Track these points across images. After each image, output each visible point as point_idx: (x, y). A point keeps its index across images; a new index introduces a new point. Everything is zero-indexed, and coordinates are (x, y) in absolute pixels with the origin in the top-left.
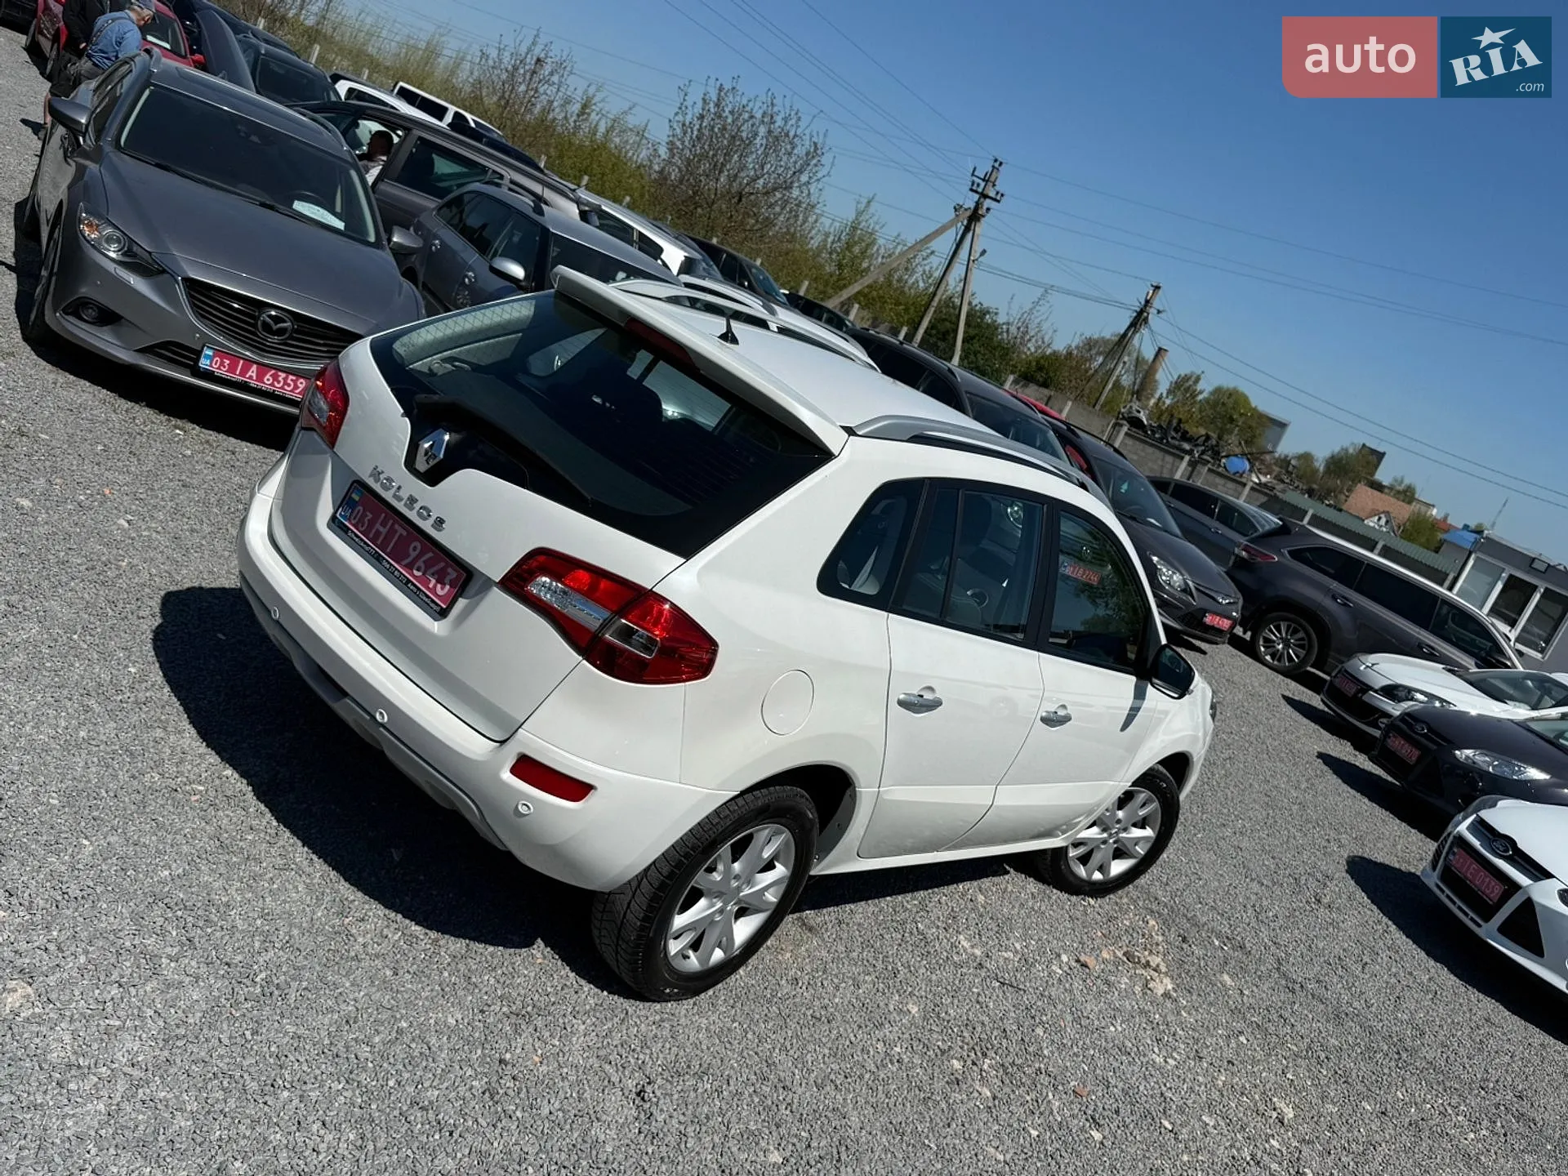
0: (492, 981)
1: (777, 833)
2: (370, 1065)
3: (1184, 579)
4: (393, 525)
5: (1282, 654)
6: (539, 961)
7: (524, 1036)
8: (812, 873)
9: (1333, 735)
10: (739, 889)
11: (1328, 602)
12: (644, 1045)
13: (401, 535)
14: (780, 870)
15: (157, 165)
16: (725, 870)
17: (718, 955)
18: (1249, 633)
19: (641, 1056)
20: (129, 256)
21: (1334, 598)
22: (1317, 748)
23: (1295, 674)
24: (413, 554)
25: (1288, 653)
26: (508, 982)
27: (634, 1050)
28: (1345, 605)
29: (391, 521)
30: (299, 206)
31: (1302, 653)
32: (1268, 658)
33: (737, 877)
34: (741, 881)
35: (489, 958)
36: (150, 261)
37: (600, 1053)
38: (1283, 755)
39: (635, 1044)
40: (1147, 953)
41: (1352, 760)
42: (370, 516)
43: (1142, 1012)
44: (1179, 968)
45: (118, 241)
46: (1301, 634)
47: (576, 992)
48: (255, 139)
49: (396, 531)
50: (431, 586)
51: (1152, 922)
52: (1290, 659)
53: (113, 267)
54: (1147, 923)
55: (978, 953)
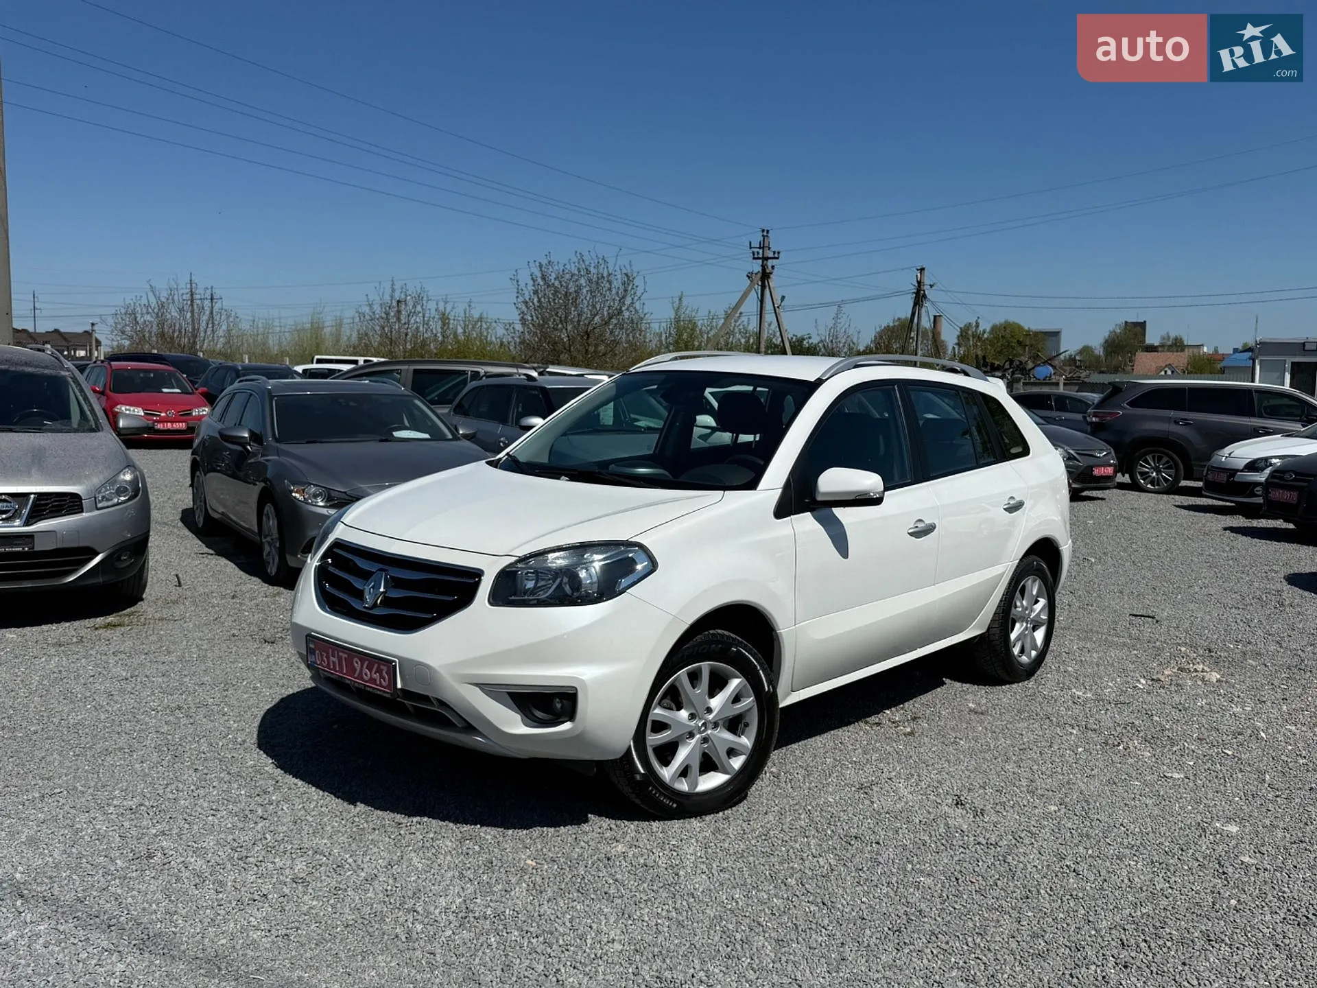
3: (1066, 451)
5: (1158, 478)
9: (1226, 515)
11: (1173, 428)
15: (308, 442)
18: (1127, 476)
20: (330, 501)
21: (1176, 423)
22: (1220, 526)
23: (1173, 489)
25: (1162, 476)
28: (1187, 424)
30: (397, 434)
31: (1172, 472)
32: (1149, 486)
36: (346, 497)
38: (1201, 537)
40: (1191, 665)
43: (1211, 692)
44: (1217, 663)
45: (320, 494)
46: (1165, 459)
51: (1183, 649)
52: (1165, 479)
53: (324, 511)
54: (1180, 650)
55: (1089, 695)
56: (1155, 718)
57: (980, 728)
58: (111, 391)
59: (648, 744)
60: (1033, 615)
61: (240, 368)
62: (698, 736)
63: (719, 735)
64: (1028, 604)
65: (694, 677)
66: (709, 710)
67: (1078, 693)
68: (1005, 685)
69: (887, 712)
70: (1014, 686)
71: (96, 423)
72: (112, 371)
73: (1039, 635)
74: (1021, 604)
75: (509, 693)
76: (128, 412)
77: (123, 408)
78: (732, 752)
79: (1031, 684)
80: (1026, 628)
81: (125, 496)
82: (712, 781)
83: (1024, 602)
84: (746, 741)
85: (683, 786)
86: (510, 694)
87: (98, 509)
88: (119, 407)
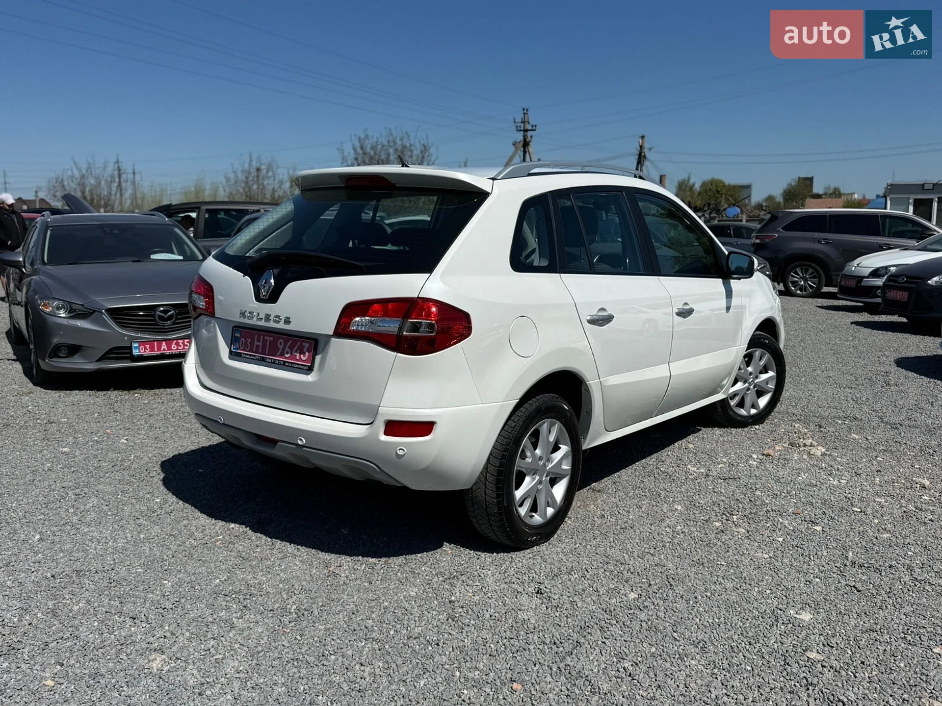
0: (427, 569)
1: (552, 425)
2: (376, 628)
4: (264, 338)
5: (805, 286)
6: (450, 552)
7: (457, 586)
8: (584, 448)
9: (855, 312)
10: (545, 465)
11: (817, 246)
12: (529, 569)
13: (270, 341)
14: (564, 449)
15: (69, 264)
16: (533, 455)
17: (550, 511)
18: (781, 284)
19: (530, 575)
20: (72, 312)
21: (819, 242)
22: (849, 321)
23: (817, 294)
24: (281, 347)
25: (808, 284)
26: (436, 567)
27: (525, 574)
28: (827, 243)
29: (262, 337)
31: (816, 280)
32: (798, 292)
33: (540, 458)
34: (544, 459)
35: (421, 560)
36: (85, 309)
37: (506, 581)
38: (831, 330)
39: (524, 570)
40: (802, 440)
41: (872, 320)
42: (249, 340)
43: (813, 466)
44: (824, 440)
45: (63, 307)
46: (811, 271)
47: (478, 559)
48: (115, 232)
49: (267, 340)
50: (298, 358)
51: (797, 425)
52: (811, 287)
53: (65, 322)
54: (795, 427)
55: (702, 470)
56: (758, 493)
67: (693, 469)
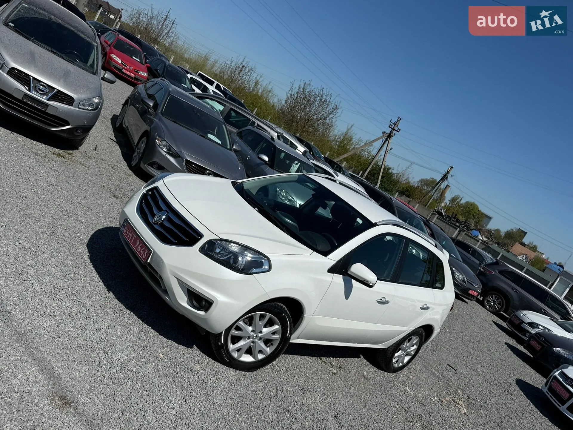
3: (463, 277)
5: (493, 306)
9: (510, 337)
11: (510, 290)
15: (173, 121)
18: (482, 298)
20: (169, 151)
21: (512, 289)
22: (505, 341)
23: (497, 313)
25: (495, 306)
28: (516, 292)
31: (500, 307)
32: (488, 307)
36: (176, 153)
38: (495, 342)
40: (458, 400)
41: (516, 347)
43: (459, 417)
44: (468, 406)
45: (167, 146)
46: (500, 300)
48: (198, 114)
52: (495, 308)
53: (164, 154)
54: (458, 391)
55: (412, 393)
56: (431, 418)
57: (363, 386)
58: (113, 46)
59: (231, 333)
60: (409, 350)
61: (167, 64)
62: (251, 340)
63: (259, 343)
64: (409, 345)
65: (262, 317)
66: (261, 332)
67: (408, 390)
68: (382, 371)
69: (332, 358)
70: (386, 373)
71: (96, 71)
72: (118, 38)
73: (407, 359)
74: (406, 344)
75: (187, 288)
76: (115, 59)
77: (114, 56)
78: (261, 352)
79: (393, 375)
80: (403, 354)
81: (91, 108)
82: (247, 358)
83: (408, 344)
84: (269, 350)
85: (235, 355)
86: (188, 290)
87: (78, 108)
88: (113, 55)
